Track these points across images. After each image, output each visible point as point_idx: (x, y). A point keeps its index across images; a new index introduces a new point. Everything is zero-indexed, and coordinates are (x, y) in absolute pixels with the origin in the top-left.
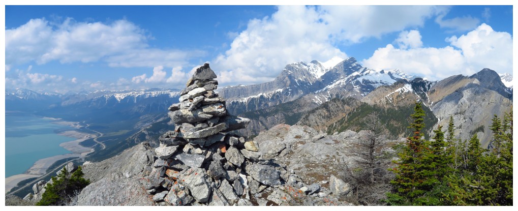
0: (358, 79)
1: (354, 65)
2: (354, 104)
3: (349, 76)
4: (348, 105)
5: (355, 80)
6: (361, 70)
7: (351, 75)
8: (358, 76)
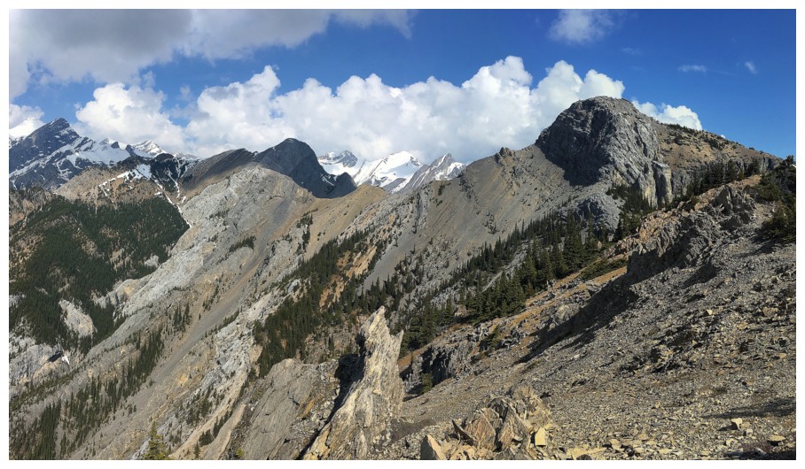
0: (68, 157)
1: (65, 132)
2: (41, 197)
3: (54, 154)
4: (30, 199)
5: (63, 160)
6: (78, 142)
7: (58, 151)
8: (69, 153)
